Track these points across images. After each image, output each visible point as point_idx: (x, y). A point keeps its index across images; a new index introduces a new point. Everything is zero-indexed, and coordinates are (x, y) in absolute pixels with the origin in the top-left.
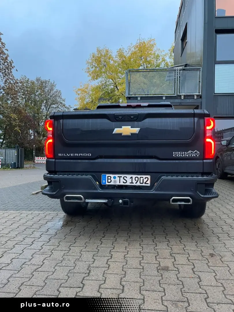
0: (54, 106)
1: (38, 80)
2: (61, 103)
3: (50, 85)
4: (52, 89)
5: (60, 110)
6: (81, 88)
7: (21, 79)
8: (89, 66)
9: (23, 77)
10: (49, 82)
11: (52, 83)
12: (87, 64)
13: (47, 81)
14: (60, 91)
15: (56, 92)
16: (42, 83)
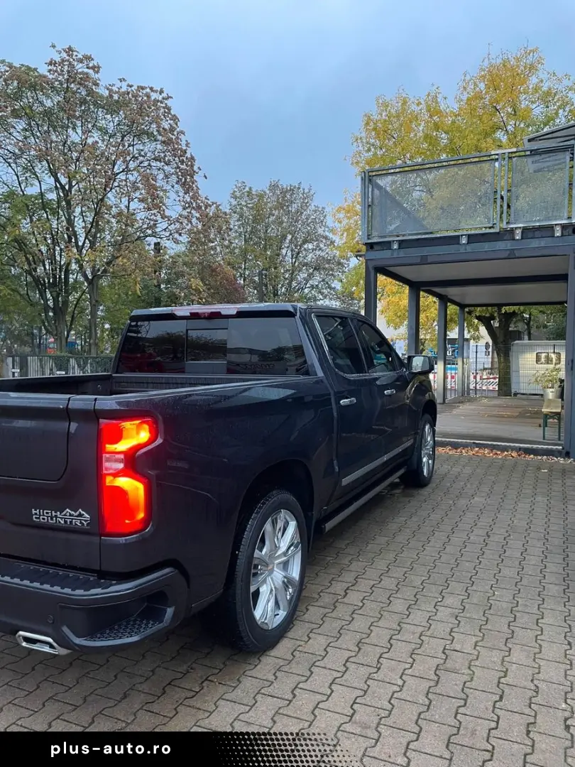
0: (310, 246)
1: (274, 187)
2: (326, 238)
3: (301, 195)
4: (305, 205)
5: (322, 254)
6: (345, 205)
7: (236, 190)
8: (361, 148)
9: (240, 185)
10: (299, 188)
11: (306, 191)
12: (355, 144)
13: (295, 187)
14: (323, 208)
15: (315, 211)
16: (284, 192)
